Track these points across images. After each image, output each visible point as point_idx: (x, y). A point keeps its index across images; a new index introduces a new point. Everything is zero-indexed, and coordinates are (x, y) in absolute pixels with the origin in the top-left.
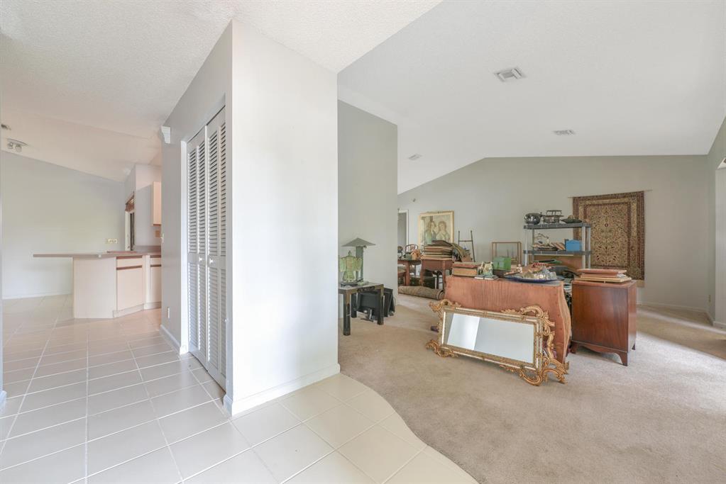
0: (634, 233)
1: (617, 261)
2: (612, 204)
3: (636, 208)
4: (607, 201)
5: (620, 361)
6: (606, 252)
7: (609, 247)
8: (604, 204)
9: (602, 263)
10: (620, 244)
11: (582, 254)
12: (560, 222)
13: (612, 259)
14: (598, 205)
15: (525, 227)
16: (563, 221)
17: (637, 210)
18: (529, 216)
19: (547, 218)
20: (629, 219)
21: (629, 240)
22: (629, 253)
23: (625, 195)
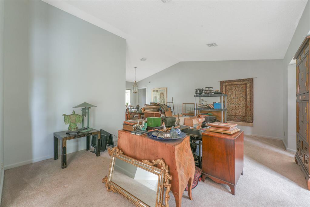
0: (248, 99)
1: (240, 114)
2: (238, 85)
3: (249, 86)
4: (236, 83)
5: (230, 190)
6: (236, 109)
7: (237, 106)
8: (235, 85)
9: (234, 114)
10: (242, 104)
11: (222, 111)
12: (212, 94)
13: (238, 113)
14: (232, 85)
15: (195, 96)
16: (213, 93)
17: (250, 87)
18: (197, 90)
19: (206, 91)
20: (246, 92)
21: (246, 103)
22: (246, 110)
23: (244, 80)
